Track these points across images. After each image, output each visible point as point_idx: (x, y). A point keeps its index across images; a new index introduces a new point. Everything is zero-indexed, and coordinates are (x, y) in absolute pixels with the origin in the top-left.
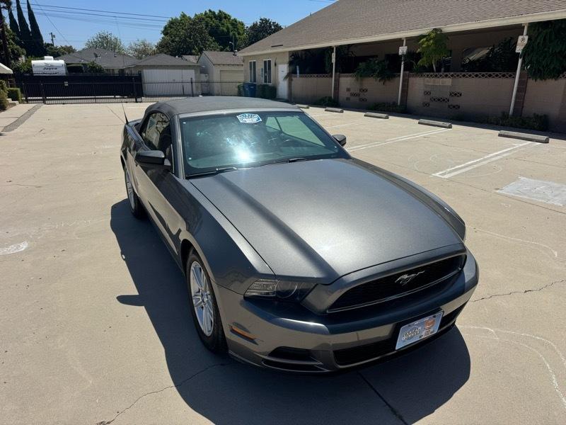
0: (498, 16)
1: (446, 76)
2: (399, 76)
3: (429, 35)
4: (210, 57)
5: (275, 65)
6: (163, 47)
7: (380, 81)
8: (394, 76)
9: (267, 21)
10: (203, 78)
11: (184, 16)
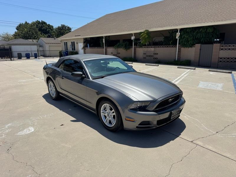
0: (169, 26)
1: (152, 47)
2: (132, 48)
3: (144, 32)
4: (44, 40)
5: (77, 43)
6: (16, 36)
7: (125, 49)
8: (130, 48)
9: (64, 26)
10: (41, 49)
11: (26, 22)
